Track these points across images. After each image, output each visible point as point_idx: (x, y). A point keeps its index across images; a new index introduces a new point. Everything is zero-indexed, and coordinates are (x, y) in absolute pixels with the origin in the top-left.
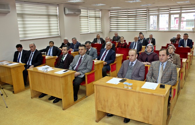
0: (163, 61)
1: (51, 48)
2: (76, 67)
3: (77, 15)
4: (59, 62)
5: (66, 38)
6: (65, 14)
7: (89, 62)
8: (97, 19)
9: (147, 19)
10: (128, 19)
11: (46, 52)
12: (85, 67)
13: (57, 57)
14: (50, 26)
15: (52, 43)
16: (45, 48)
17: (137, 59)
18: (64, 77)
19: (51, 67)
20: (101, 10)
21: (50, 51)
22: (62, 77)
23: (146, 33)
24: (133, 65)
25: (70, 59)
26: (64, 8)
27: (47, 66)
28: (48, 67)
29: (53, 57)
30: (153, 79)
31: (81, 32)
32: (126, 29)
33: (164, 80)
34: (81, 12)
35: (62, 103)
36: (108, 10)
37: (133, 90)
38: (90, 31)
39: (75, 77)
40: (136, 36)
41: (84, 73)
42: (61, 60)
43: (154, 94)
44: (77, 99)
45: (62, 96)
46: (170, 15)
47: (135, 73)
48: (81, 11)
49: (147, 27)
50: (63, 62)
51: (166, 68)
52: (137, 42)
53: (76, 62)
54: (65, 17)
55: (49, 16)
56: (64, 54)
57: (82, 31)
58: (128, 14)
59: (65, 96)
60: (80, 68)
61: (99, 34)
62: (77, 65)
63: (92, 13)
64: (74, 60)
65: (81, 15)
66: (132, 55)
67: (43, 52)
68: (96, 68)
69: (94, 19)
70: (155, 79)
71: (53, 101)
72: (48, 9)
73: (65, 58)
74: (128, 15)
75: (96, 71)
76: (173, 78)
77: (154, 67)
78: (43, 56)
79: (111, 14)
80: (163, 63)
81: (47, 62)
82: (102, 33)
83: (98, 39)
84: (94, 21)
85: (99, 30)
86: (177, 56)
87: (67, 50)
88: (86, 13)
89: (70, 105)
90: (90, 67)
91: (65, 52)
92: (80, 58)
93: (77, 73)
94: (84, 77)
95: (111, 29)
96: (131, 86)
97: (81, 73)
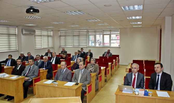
0: (81, 69)
1: (9, 60)
2: (26, 74)
3: (33, 34)
4: (14, 71)
5: (22, 53)
6: (22, 34)
7: (36, 70)
8: (49, 37)
9: (87, 38)
10: (73, 38)
11: (5, 63)
12: (33, 74)
13: (14, 67)
14: (9, 43)
15: (11, 56)
16: (5, 60)
17: (66, 68)
18: (17, 80)
19: (7, 74)
20: (52, 30)
21: (9, 62)
22: (14, 81)
23: (87, 48)
24: (64, 72)
25: (23, 68)
26: (22, 29)
27: (4, 74)
28: (6, 74)
29: (10, 67)
30: (76, 80)
31: (35, 48)
32: (72, 45)
33: (82, 81)
34: (35, 33)
35: (14, 100)
36: (58, 30)
37: (58, 87)
38: (44, 47)
39: (25, 81)
40: (76, 51)
41: (32, 78)
42: (16, 69)
43: (70, 88)
44: (26, 97)
45: (14, 94)
46: (103, 35)
47: (65, 77)
48: (36, 31)
49: (87, 44)
50: (18, 71)
51: (83, 73)
52: (77, 56)
53: (27, 70)
54: (22, 36)
55: (9, 35)
56: (18, 64)
57: (37, 47)
58: (73, 33)
59: (16, 94)
60: (29, 75)
61: (49, 49)
62: (27, 72)
63: (45, 33)
64: (25, 69)
65: (36, 34)
66: (63, 65)
67: (3, 63)
68: (41, 74)
69: (47, 37)
70: (77, 80)
71: (7, 99)
72: (8, 30)
73: (19, 67)
74: (73, 35)
75: (41, 77)
76: (88, 79)
77: (76, 73)
78: (2, 66)
79: (60, 34)
80: (82, 70)
81: (5, 71)
82: (53, 48)
83: (49, 53)
84: (47, 39)
85: (51, 46)
86: (96, 66)
87: (21, 62)
88: (40, 33)
89: (20, 101)
90: (36, 74)
91: (19, 63)
92: (29, 68)
93: (27, 78)
94: (32, 81)
95: (60, 45)
96: (57, 84)
97: (30, 78)
